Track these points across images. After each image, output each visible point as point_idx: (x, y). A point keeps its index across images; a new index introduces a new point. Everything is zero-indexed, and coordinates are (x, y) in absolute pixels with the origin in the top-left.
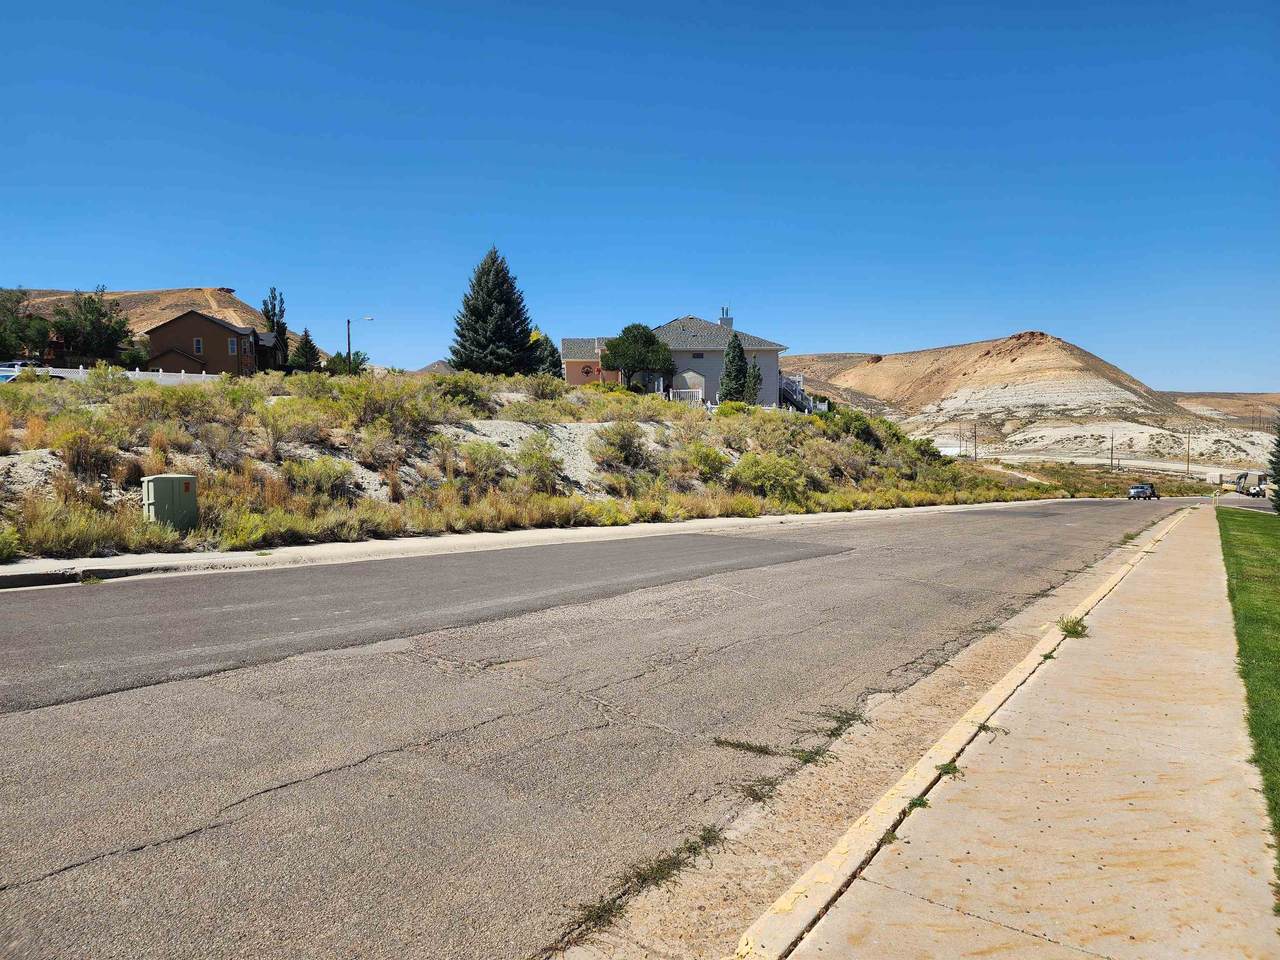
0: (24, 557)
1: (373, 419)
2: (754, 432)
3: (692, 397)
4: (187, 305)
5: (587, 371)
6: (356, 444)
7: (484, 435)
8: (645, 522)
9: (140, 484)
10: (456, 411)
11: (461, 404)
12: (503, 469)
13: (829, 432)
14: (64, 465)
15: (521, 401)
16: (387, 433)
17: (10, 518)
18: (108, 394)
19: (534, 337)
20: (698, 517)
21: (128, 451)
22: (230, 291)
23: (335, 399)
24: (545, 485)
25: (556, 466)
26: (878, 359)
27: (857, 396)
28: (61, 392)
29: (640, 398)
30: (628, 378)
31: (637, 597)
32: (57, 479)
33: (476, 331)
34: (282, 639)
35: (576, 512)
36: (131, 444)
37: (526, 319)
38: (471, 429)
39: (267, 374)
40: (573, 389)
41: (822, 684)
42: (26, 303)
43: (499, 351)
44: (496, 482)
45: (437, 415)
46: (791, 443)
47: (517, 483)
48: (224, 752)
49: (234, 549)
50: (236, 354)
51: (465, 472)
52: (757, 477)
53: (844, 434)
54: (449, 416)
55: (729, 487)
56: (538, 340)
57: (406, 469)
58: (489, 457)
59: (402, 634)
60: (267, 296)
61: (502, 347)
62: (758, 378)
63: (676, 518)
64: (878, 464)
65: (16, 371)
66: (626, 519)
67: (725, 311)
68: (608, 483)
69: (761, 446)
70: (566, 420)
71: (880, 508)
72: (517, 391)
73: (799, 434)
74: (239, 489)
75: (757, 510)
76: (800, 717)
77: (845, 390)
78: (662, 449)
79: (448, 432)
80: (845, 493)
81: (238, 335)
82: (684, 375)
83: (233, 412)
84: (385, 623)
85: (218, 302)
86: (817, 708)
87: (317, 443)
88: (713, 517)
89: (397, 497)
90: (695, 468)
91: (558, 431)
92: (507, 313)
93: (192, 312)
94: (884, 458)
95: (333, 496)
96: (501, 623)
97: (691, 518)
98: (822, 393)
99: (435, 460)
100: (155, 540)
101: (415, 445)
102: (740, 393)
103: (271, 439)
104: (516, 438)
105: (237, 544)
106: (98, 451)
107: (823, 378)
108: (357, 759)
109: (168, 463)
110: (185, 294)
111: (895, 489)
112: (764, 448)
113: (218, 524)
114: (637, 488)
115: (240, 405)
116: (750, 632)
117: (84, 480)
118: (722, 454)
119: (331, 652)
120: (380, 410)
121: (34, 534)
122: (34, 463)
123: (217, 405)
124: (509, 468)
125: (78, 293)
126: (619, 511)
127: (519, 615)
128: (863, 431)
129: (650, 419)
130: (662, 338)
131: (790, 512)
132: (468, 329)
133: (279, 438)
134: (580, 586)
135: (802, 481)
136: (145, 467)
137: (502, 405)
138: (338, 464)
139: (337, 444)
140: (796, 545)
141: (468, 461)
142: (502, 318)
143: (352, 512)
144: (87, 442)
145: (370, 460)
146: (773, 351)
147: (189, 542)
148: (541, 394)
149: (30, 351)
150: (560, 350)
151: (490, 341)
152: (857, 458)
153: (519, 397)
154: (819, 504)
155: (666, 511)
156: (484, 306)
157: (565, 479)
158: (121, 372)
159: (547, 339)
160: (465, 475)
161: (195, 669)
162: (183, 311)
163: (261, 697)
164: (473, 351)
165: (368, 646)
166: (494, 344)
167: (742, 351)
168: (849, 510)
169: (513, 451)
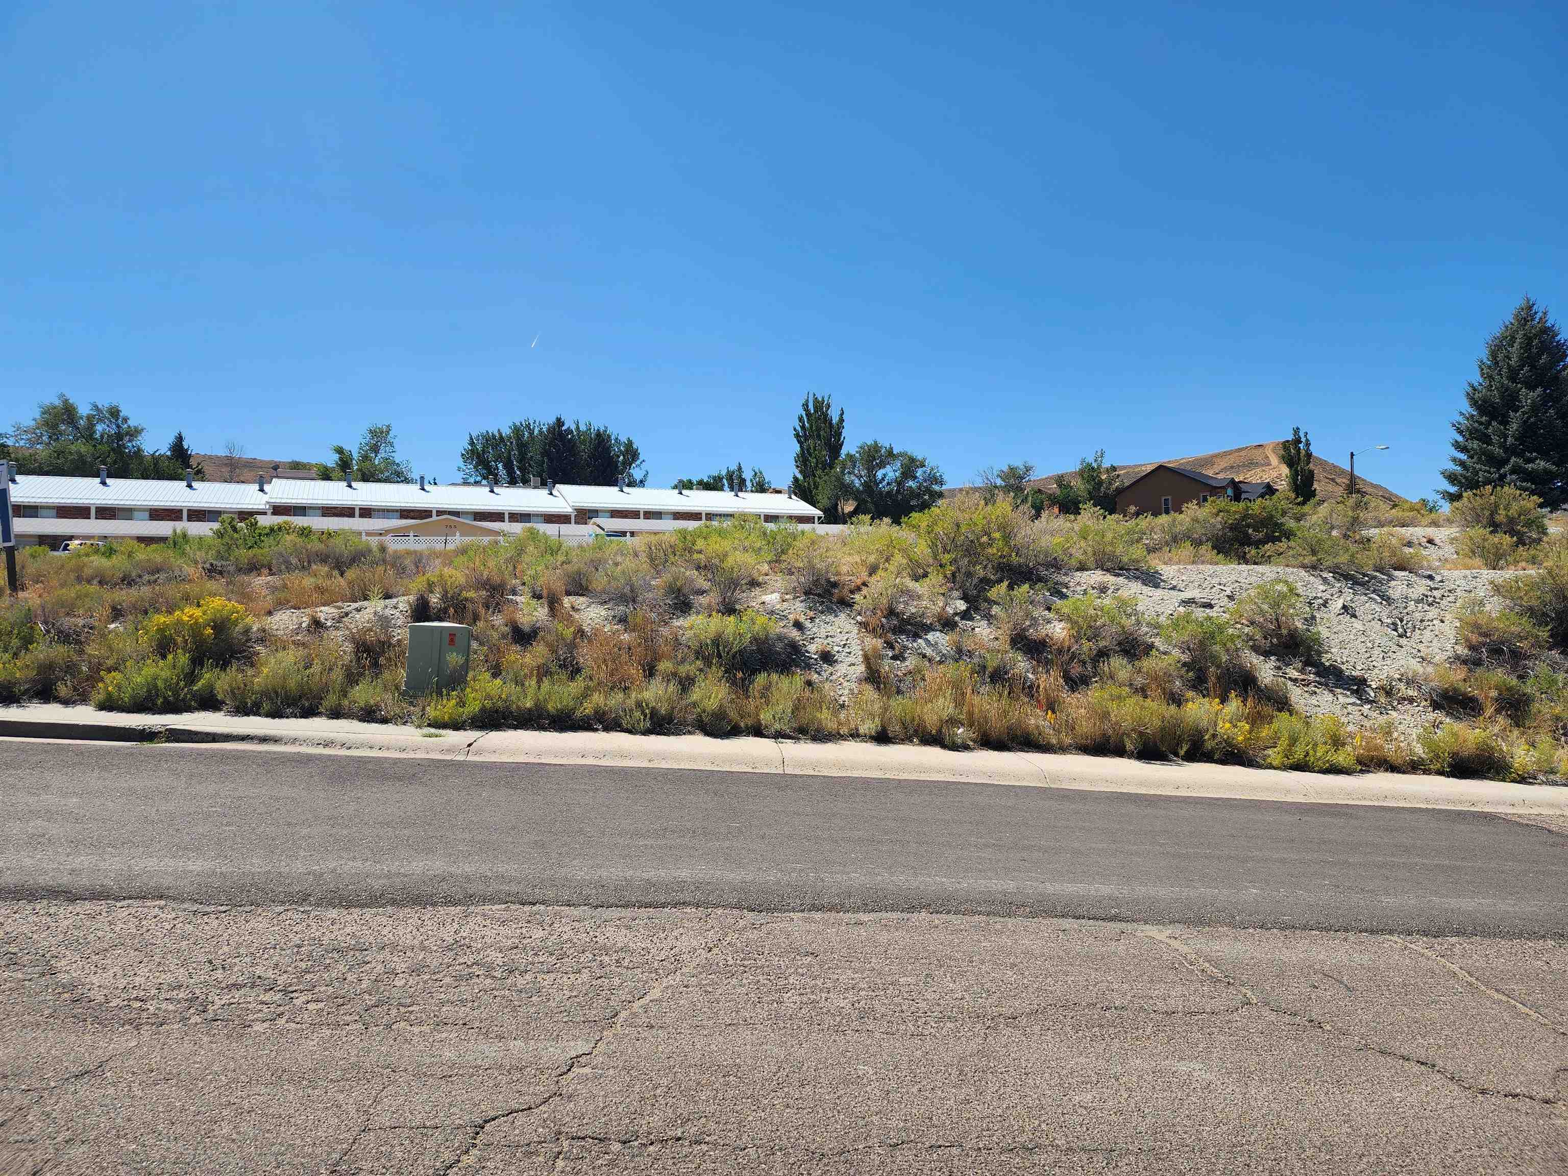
7: (1172, 587)
14: (410, 612)
33: (1488, 439)
38: (1148, 577)
43: (1530, 466)
44: (1096, 666)
47: (1128, 668)
51: (1059, 645)
58: (1093, 624)
61: (1535, 459)
63: (1546, 776)
81: (1213, 489)
85: (1279, 457)
89: (870, 677)
92: (1549, 402)
132: (1475, 438)
142: (1539, 411)
155: (1516, 755)
164: (1477, 472)
166: (1520, 456)
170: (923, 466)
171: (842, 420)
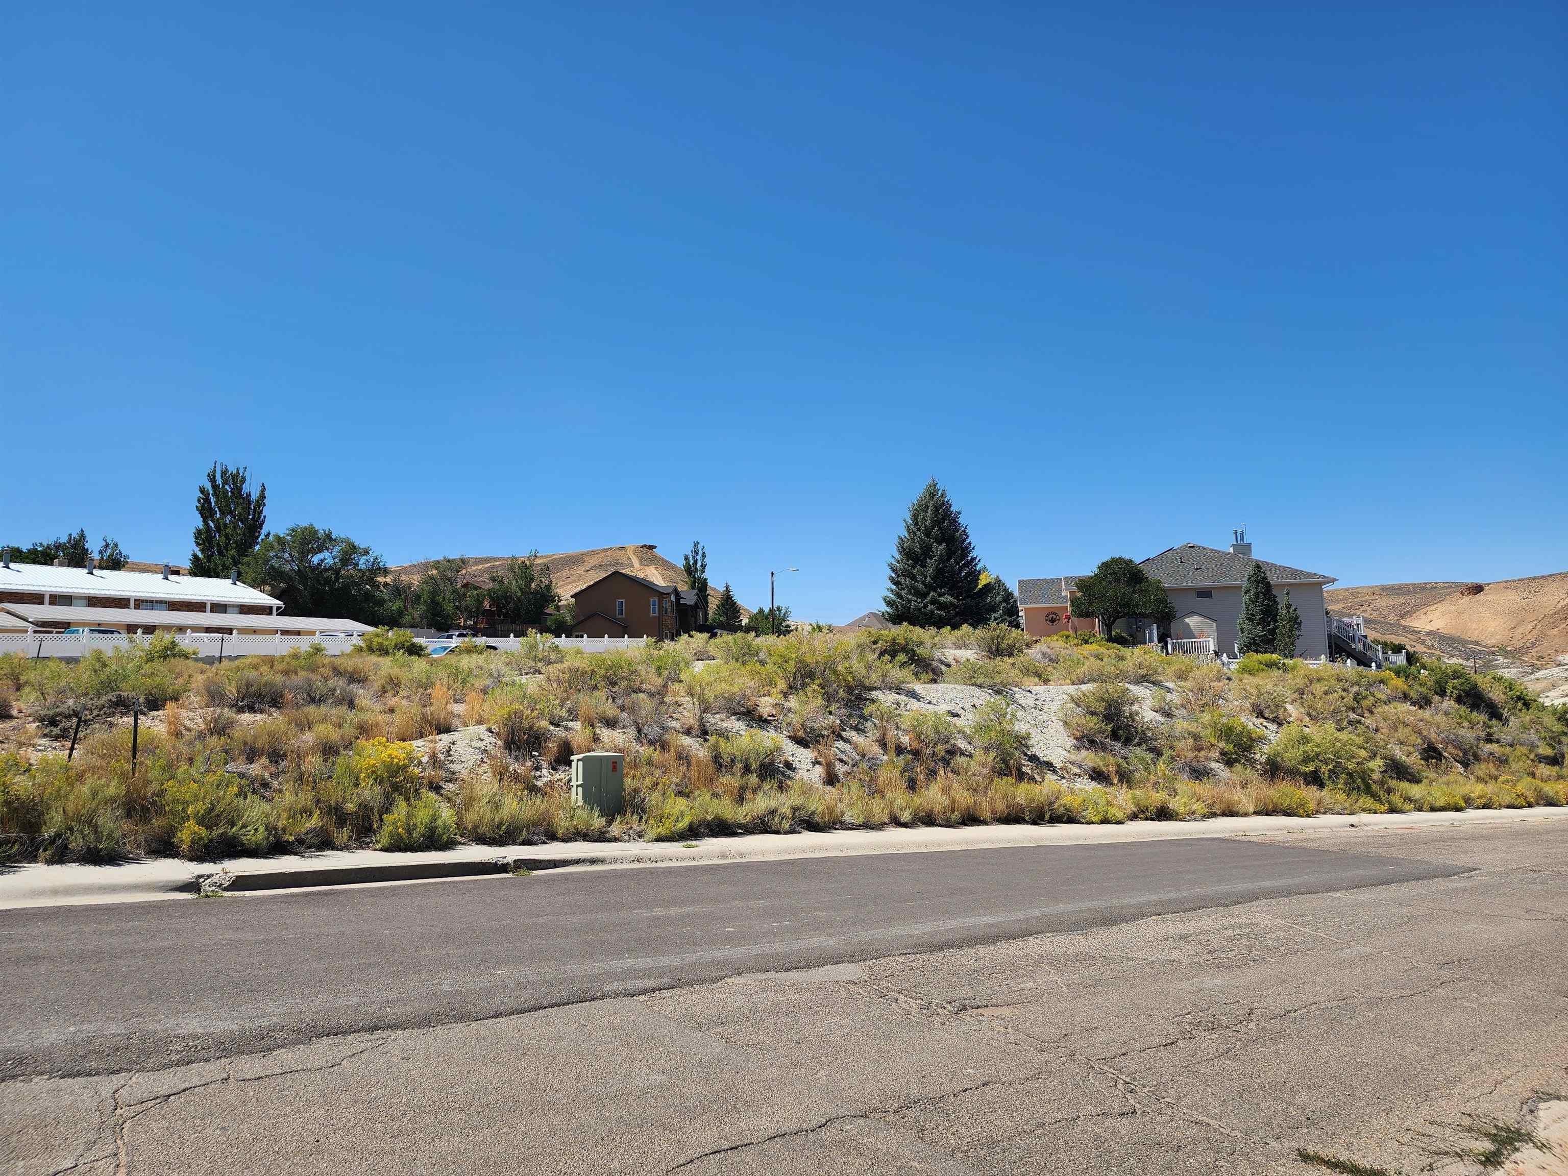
0: (460, 843)
1: (804, 686)
2: (1296, 695)
3: (1200, 649)
4: (610, 565)
5: (1052, 618)
6: (786, 715)
7: (930, 703)
8: (1147, 819)
9: (569, 763)
10: (897, 674)
11: (903, 665)
12: (954, 745)
13: (1413, 694)
14: (500, 743)
15: (972, 659)
16: (819, 701)
17: (449, 800)
18: (540, 665)
19: (983, 581)
20: (1224, 814)
21: (558, 725)
22: (652, 547)
23: (763, 663)
24: (1007, 766)
25: (1022, 741)
26: (1478, 589)
27: (1449, 642)
28: (496, 663)
29: (1126, 651)
30: (1109, 626)
31: (1152, 928)
32: (492, 757)
33: (913, 577)
34: (718, 954)
35: (1051, 804)
36: (562, 719)
37: (973, 559)
38: (913, 695)
39: (691, 636)
40: (1036, 642)
41: (1458, 1079)
42: (464, 571)
43: (942, 599)
44: (946, 763)
45: (874, 678)
46: (1353, 710)
47: (973, 763)
48: (667, 1094)
49: (659, 839)
50: (657, 614)
51: (909, 748)
52: (1306, 760)
53: (1437, 698)
54: (887, 680)
55: (1266, 772)
56: (989, 584)
57: (840, 744)
58: (937, 732)
59: (852, 958)
60: (688, 550)
61: (944, 594)
62: (1295, 622)
63: (1191, 816)
64: (1498, 741)
65: (455, 642)
66: (1120, 815)
67: (1239, 536)
68: (1091, 765)
69: (1309, 715)
70: (1030, 682)
71: (1509, 807)
72: (966, 646)
73: (1365, 698)
74: (666, 770)
75: (1312, 806)
76: (1429, 1130)
77: (1430, 633)
78: (1163, 719)
79: (886, 699)
80: (1448, 784)
81: (661, 594)
82: (1187, 620)
83: (659, 681)
84: (831, 941)
85: (641, 560)
86: (1453, 1117)
87: (744, 714)
88: (1246, 815)
89: (831, 779)
90: (1212, 745)
91: (1019, 695)
92: (950, 553)
93: (616, 573)
94: (1505, 733)
95: (762, 777)
96: (972, 951)
97: (1214, 815)
98: (1397, 640)
99: (873, 735)
100: (581, 827)
101: (850, 716)
102: (1270, 642)
103: (698, 712)
104: (968, 706)
105: (663, 833)
106: (531, 727)
107: (1392, 618)
108: (814, 1123)
109: (596, 739)
110: (609, 553)
111: (1529, 779)
112: (1314, 719)
113: (644, 810)
114: (1131, 772)
115: (666, 673)
116: (1331, 991)
117: (517, 759)
118: (1251, 726)
119: (772, 974)
120: (811, 675)
121: (470, 818)
122: (472, 740)
123: (643, 673)
124: (962, 744)
125: (514, 558)
126: (1109, 803)
127: (994, 942)
128: (1468, 694)
129: (1143, 679)
130: (1152, 573)
131: (1364, 810)
132: (903, 576)
133: (706, 708)
134: (1070, 907)
135: (1377, 764)
136: (574, 745)
137: (949, 666)
138: (768, 738)
139: (765, 716)
140: (1380, 861)
141: (912, 735)
142: (944, 559)
143: (782, 798)
144: (521, 718)
145: (801, 733)
146: (1315, 585)
147: (615, 829)
148: (997, 651)
149: (465, 621)
150: (1016, 594)
151: (930, 588)
152: (1461, 732)
153: (969, 655)
154: (1409, 800)
155: (1175, 804)
156: (921, 548)
157: (1033, 758)
158: (550, 640)
159: (998, 581)
160: (909, 752)
161: (631, 985)
162: (606, 571)
163: (700, 1027)
164: (910, 601)
165: (814, 971)
166: (935, 591)
167: (1268, 586)
168: (1458, 809)
169: (966, 722)
170: (366, 552)
171: (262, 496)
